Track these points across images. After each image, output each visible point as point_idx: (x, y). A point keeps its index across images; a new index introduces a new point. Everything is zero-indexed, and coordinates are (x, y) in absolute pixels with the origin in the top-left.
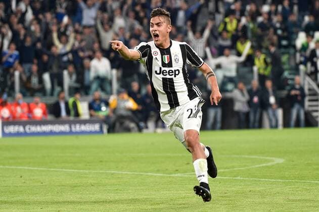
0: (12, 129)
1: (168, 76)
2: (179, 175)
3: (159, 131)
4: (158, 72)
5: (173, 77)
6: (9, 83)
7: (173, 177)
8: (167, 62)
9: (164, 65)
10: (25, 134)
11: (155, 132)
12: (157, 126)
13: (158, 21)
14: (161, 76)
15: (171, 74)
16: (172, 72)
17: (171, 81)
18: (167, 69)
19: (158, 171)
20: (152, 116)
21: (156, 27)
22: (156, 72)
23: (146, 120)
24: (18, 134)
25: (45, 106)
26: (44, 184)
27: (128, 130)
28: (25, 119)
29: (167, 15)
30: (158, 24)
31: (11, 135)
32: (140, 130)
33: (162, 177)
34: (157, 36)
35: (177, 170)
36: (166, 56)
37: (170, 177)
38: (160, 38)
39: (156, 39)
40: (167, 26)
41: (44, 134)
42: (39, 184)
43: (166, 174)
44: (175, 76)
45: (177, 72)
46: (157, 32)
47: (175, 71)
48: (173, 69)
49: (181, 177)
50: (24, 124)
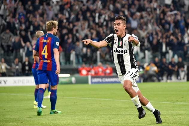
0: (96, 80)
1: (120, 53)
2: (178, 103)
3: (169, 81)
4: (115, 51)
5: (123, 54)
6: (94, 57)
7: (175, 104)
8: (120, 45)
9: (119, 47)
10: (102, 83)
11: (166, 82)
12: (167, 79)
13: (118, 23)
14: (117, 53)
15: (122, 52)
16: (123, 51)
17: (122, 56)
18: (120, 49)
19: (168, 101)
20: (165, 74)
21: (117, 26)
22: (114, 51)
23: (162, 76)
24: (99, 83)
25: (111, 69)
26: (111, 107)
27: (153, 81)
28: (103, 75)
29: (124, 19)
30: (118, 24)
31: (95, 83)
32: (159, 81)
33: (169, 104)
34: (117, 31)
35: (177, 101)
36: (120, 42)
37: (174, 104)
38: (119, 32)
39: (117, 33)
40: (123, 26)
41: (112, 82)
42: (109, 107)
43: (172, 102)
44: (124, 54)
45: (125, 51)
46: (118, 29)
47: (124, 50)
48: (123, 49)
49: (180, 104)
50: (102, 78)
